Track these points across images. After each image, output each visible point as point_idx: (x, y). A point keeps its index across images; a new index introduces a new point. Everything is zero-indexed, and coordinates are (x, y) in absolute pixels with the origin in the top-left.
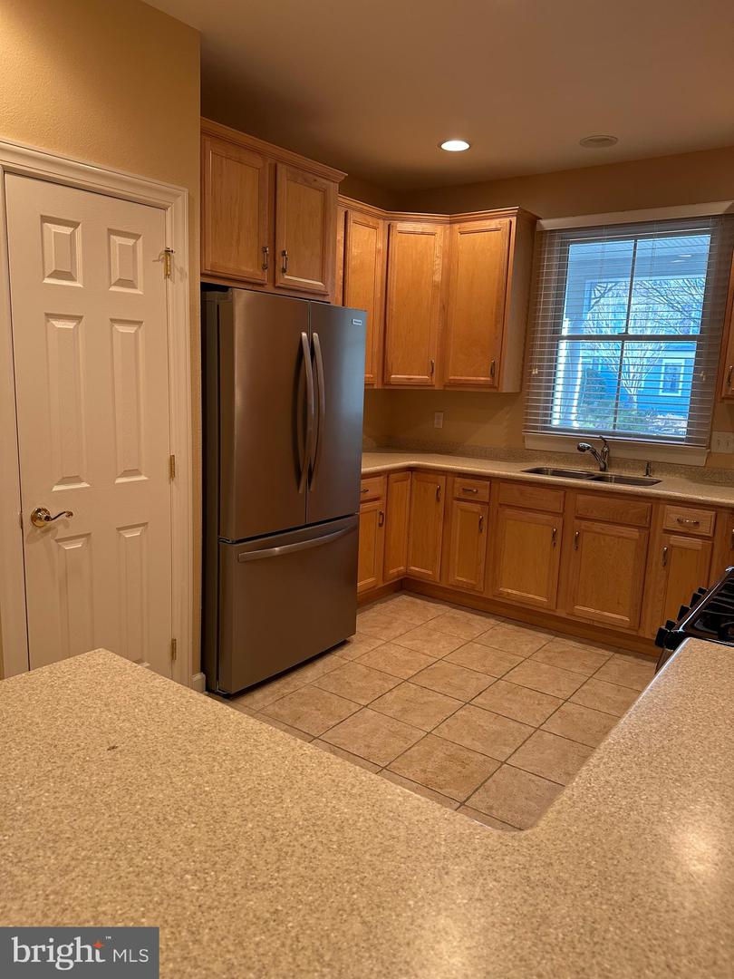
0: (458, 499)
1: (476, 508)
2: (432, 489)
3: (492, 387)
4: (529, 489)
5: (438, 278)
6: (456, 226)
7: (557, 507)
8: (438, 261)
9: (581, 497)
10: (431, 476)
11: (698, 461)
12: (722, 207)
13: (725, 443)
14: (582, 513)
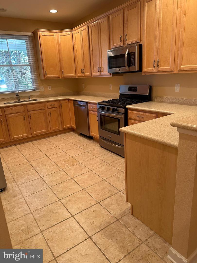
4: (13, 108)
7: (23, 110)
11: (38, 93)
12: (30, 34)
13: (42, 89)
14: (29, 110)
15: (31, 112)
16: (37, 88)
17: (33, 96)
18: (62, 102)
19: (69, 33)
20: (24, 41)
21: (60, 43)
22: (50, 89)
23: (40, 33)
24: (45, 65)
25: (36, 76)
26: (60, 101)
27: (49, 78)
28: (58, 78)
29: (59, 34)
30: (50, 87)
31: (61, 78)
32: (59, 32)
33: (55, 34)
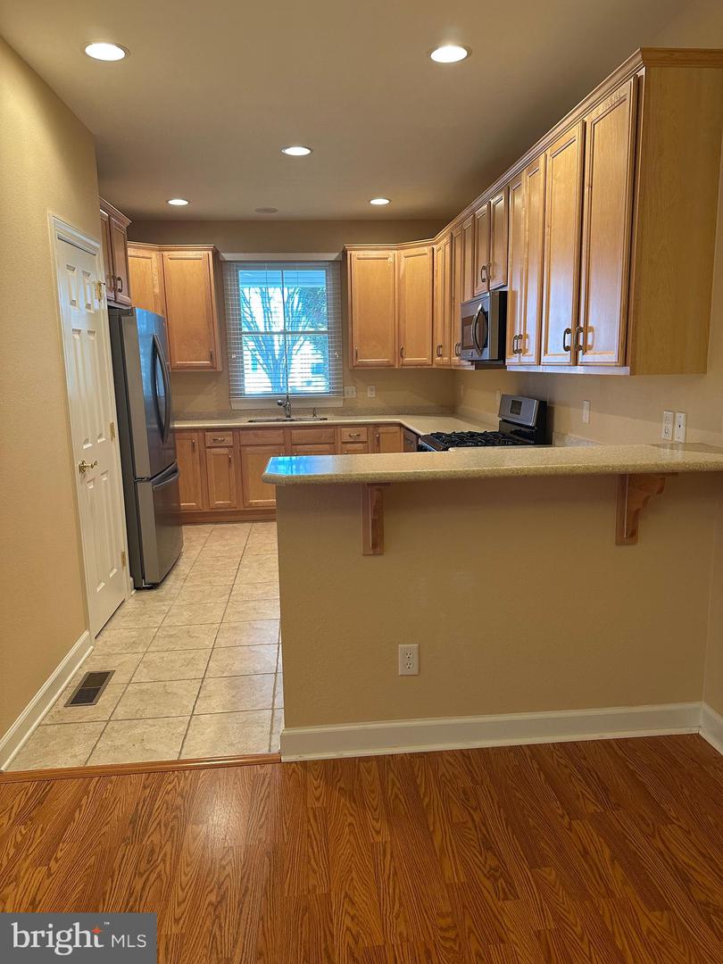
0: (209, 447)
1: (225, 451)
2: (187, 444)
3: (212, 367)
4: (260, 432)
5: (157, 290)
6: (165, 253)
7: (280, 440)
8: (156, 278)
9: (294, 432)
10: (185, 434)
11: (340, 404)
12: (333, 256)
13: (351, 391)
14: (296, 441)
15: (298, 447)
16: (338, 389)
17: (325, 410)
18: (381, 430)
19: (426, 250)
20: (322, 273)
21: (404, 276)
22: (371, 394)
23: (353, 252)
24: (356, 334)
25: (336, 360)
26: (377, 425)
27: (366, 365)
28: (389, 366)
29: (403, 252)
30: (372, 390)
31: (397, 367)
32: (403, 249)
33: (391, 253)
